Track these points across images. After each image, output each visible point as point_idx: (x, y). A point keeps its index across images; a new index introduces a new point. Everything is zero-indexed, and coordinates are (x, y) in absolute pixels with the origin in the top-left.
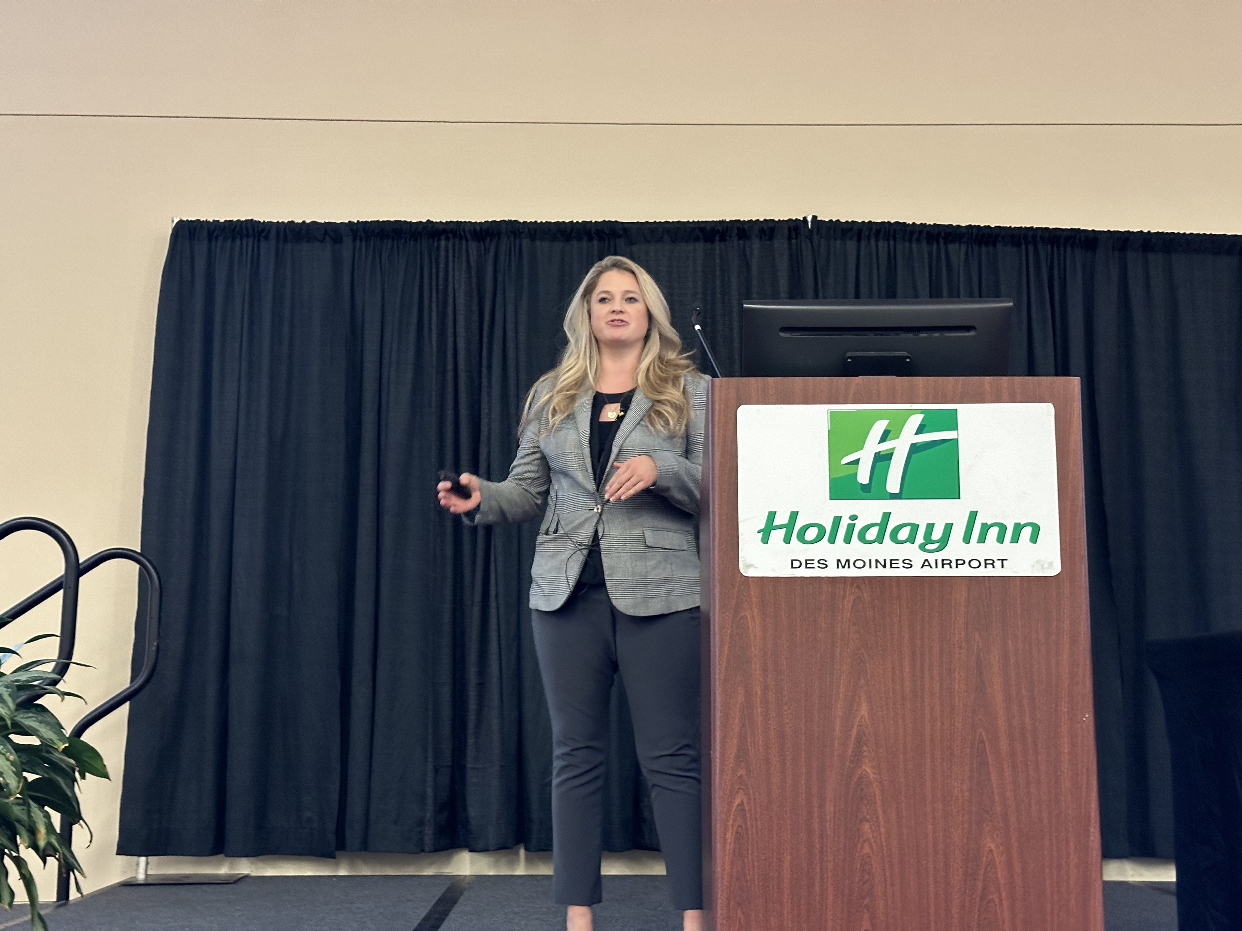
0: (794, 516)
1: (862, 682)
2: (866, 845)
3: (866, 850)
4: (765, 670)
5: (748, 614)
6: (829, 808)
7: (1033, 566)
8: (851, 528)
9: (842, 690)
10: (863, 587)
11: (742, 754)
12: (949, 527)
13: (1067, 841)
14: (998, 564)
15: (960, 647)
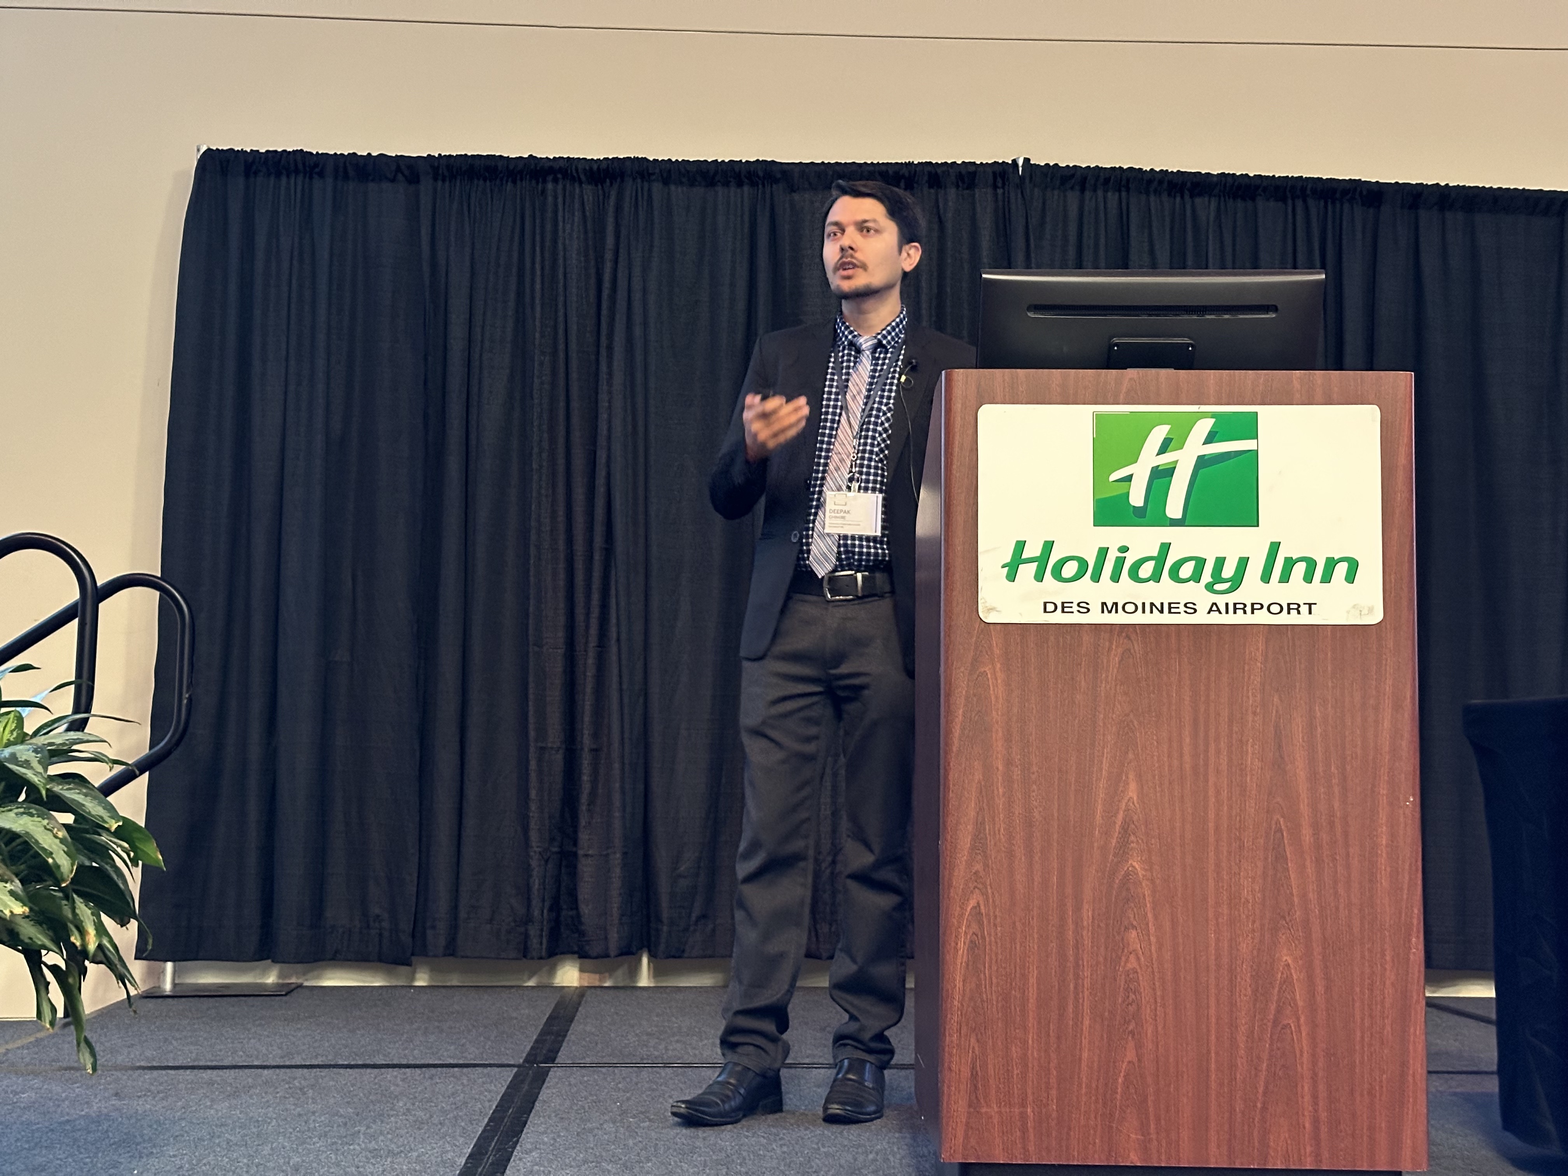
0: (1049, 546)
1: (1131, 756)
2: (1132, 958)
3: (1132, 963)
4: (1008, 739)
5: (987, 669)
6: (1087, 913)
7: (1348, 612)
8: (1120, 562)
9: (1105, 766)
10: (1133, 636)
11: (979, 844)
12: (1243, 563)
13: (1383, 955)
14: (1304, 609)
15: (1254, 713)
